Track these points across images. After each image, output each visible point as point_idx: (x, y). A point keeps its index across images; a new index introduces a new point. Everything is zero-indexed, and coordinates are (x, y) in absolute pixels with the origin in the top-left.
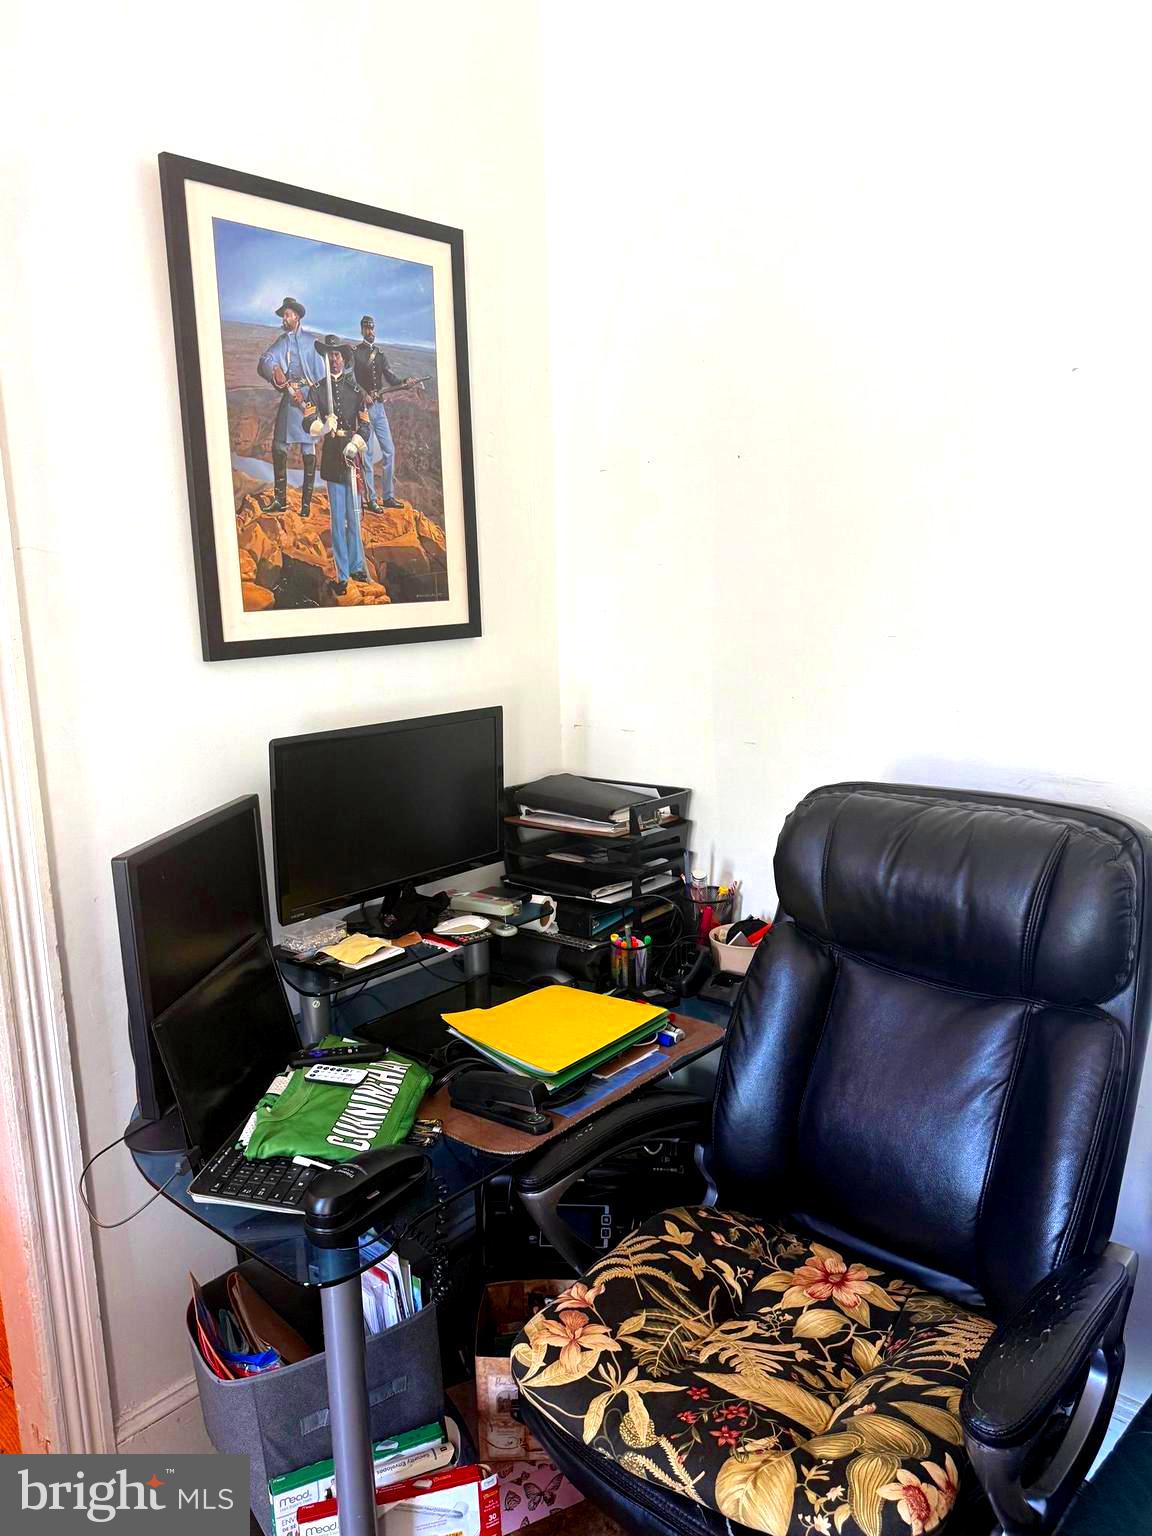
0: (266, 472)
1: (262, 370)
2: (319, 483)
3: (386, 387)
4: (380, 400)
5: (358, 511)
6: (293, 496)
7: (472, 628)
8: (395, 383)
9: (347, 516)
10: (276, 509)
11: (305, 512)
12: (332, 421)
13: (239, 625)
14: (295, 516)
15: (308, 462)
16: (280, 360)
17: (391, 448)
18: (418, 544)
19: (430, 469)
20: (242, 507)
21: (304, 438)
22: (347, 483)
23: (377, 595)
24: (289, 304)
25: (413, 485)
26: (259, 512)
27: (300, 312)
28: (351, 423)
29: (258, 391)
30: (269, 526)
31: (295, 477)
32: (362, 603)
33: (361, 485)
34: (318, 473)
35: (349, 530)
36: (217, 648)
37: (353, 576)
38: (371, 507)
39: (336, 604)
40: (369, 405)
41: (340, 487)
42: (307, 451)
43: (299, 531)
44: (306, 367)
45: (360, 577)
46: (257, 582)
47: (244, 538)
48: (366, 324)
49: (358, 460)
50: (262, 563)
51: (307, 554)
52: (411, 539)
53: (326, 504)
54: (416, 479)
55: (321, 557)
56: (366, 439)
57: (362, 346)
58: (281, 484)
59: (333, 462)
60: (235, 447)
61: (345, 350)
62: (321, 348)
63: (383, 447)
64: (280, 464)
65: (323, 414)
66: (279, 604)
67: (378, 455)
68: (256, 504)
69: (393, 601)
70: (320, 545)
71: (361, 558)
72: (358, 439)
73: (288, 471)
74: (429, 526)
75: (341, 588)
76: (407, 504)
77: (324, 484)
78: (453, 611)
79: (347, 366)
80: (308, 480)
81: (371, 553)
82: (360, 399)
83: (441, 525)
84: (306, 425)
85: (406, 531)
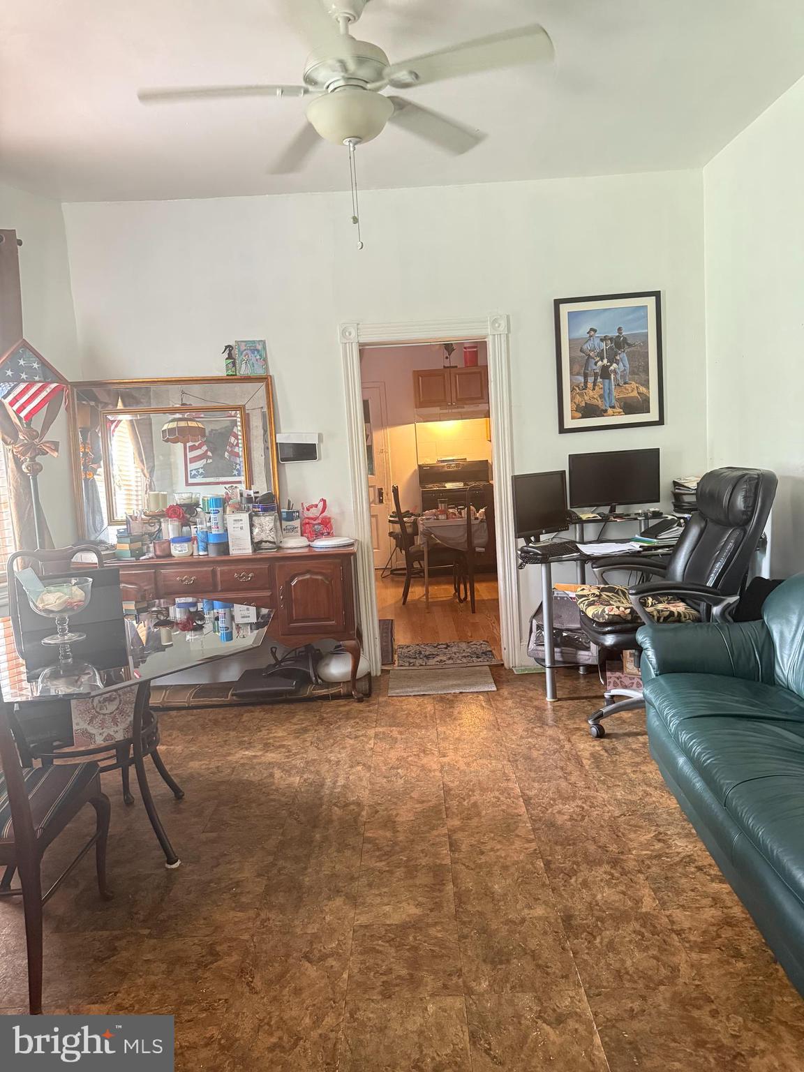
0: (582, 379)
1: (582, 351)
2: (599, 380)
3: (626, 347)
4: (624, 352)
5: (613, 387)
6: (590, 385)
7: (661, 422)
8: (629, 345)
9: (609, 389)
10: (584, 389)
11: (594, 389)
12: (605, 361)
13: (569, 423)
14: (591, 392)
15: (596, 375)
16: (587, 347)
17: (628, 366)
18: (637, 395)
19: (644, 370)
20: (572, 390)
21: (595, 367)
22: (610, 379)
23: (619, 413)
24: (592, 329)
25: (636, 376)
27: (595, 331)
28: (611, 361)
29: (579, 357)
30: (581, 395)
31: (591, 380)
32: (613, 415)
33: (615, 379)
34: (599, 377)
35: (609, 393)
36: (562, 430)
37: (611, 407)
38: (618, 385)
39: (603, 416)
40: (619, 354)
41: (607, 381)
42: (595, 371)
43: (592, 396)
44: (596, 346)
45: (614, 407)
46: (576, 411)
47: (573, 398)
48: (620, 329)
49: (615, 371)
50: (578, 406)
51: (594, 402)
52: (635, 394)
53: (601, 386)
54: (637, 374)
56: (618, 364)
57: (618, 336)
58: (586, 382)
59: (605, 373)
60: (571, 373)
61: (611, 339)
62: (602, 340)
63: (624, 366)
64: (586, 376)
65: (602, 359)
66: (583, 417)
67: (622, 368)
68: (577, 389)
69: (626, 414)
70: (599, 399)
71: (614, 401)
72: (615, 365)
73: (589, 378)
74: (642, 389)
75: (606, 411)
77: (601, 380)
78: (653, 415)
79: (611, 344)
80: (596, 380)
81: (618, 400)
82: (616, 352)
83: (648, 388)
84: (596, 364)
85: (632, 391)
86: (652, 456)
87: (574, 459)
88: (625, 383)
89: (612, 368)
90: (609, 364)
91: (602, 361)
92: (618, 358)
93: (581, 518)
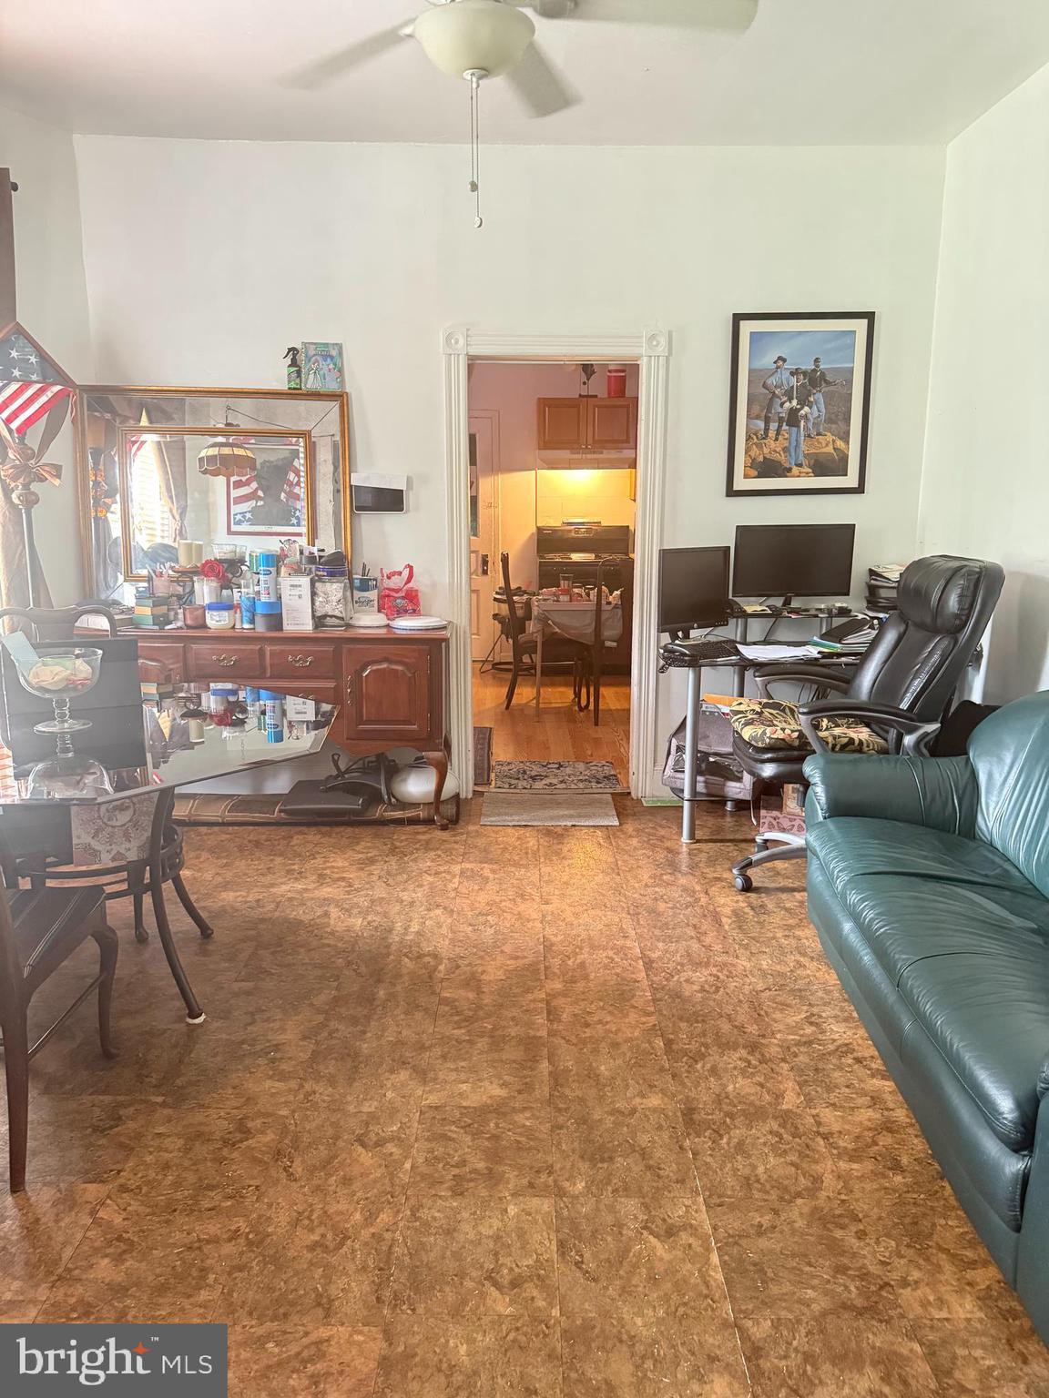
0: (761, 424)
1: (765, 386)
2: (785, 427)
3: (824, 385)
4: (820, 391)
5: (802, 438)
6: (772, 433)
7: (860, 489)
8: (828, 383)
9: (797, 440)
10: (764, 438)
11: (776, 439)
12: (795, 402)
13: (740, 483)
14: (772, 442)
15: (781, 420)
16: (772, 381)
17: (824, 410)
18: (833, 451)
19: (844, 419)
20: (748, 438)
21: (780, 410)
22: (798, 427)
23: (807, 473)
24: (780, 358)
25: (833, 426)
26: (755, 440)
27: (784, 360)
28: (804, 401)
29: (761, 394)
30: (760, 446)
31: (774, 426)
32: (799, 476)
33: (806, 428)
34: (785, 424)
35: (796, 446)
36: (731, 492)
37: (796, 465)
38: (809, 436)
39: (786, 476)
40: (814, 394)
41: (795, 429)
42: (781, 415)
43: (773, 448)
44: (785, 382)
45: (800, 465)
46: (751, 467)
47: (747, 451)
48: (817, 360)
49: (806, 417)
50: (754, 460)
51: (775, 457)
52: (830, 449)
53: (787, 436)
54: (837, 423)
55: (782, 458)
56: (810, 408)
57: (814, 370)
58: (767, 430)
59: (793, 419)
60: (749, 416)
61: (805, 373)
62: (792, 374)
63: (819, 411)
64: (767, 421)
65: (790, 400)
66: (759, 476)
67: (816, 414)
68: (755, 437)
69: (815, 476)
70: (782, 453)
71: (801, 457)
72: (806, 409)
73: (771, 424)
74: (840, 444)
75: (790, 470)
76: (829, 434)
77: (787, 428)
78: (851, 480)
79: (805, 379)
80: (780, 427)
81: (806, 456)
82: (810, 390)
83: (847, 443)
84: (782, 405)
85: (827, 445)
86: (845, 533)
87: (742, 531)
88: (819, 434)
89: (802, 412)
90: (799, 407)
91: (790, 402)
92: (811, 399)
93: (745, 611)
